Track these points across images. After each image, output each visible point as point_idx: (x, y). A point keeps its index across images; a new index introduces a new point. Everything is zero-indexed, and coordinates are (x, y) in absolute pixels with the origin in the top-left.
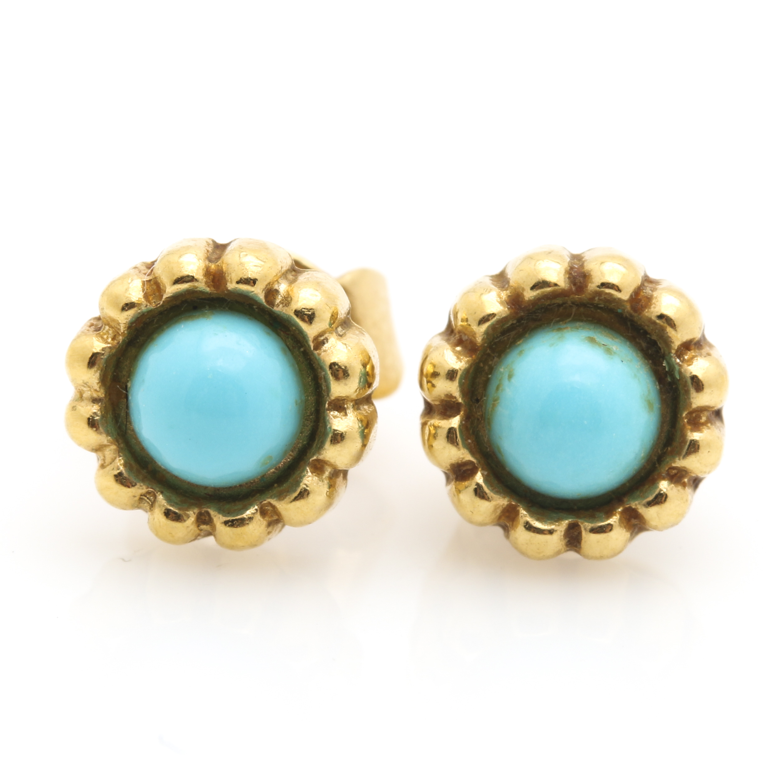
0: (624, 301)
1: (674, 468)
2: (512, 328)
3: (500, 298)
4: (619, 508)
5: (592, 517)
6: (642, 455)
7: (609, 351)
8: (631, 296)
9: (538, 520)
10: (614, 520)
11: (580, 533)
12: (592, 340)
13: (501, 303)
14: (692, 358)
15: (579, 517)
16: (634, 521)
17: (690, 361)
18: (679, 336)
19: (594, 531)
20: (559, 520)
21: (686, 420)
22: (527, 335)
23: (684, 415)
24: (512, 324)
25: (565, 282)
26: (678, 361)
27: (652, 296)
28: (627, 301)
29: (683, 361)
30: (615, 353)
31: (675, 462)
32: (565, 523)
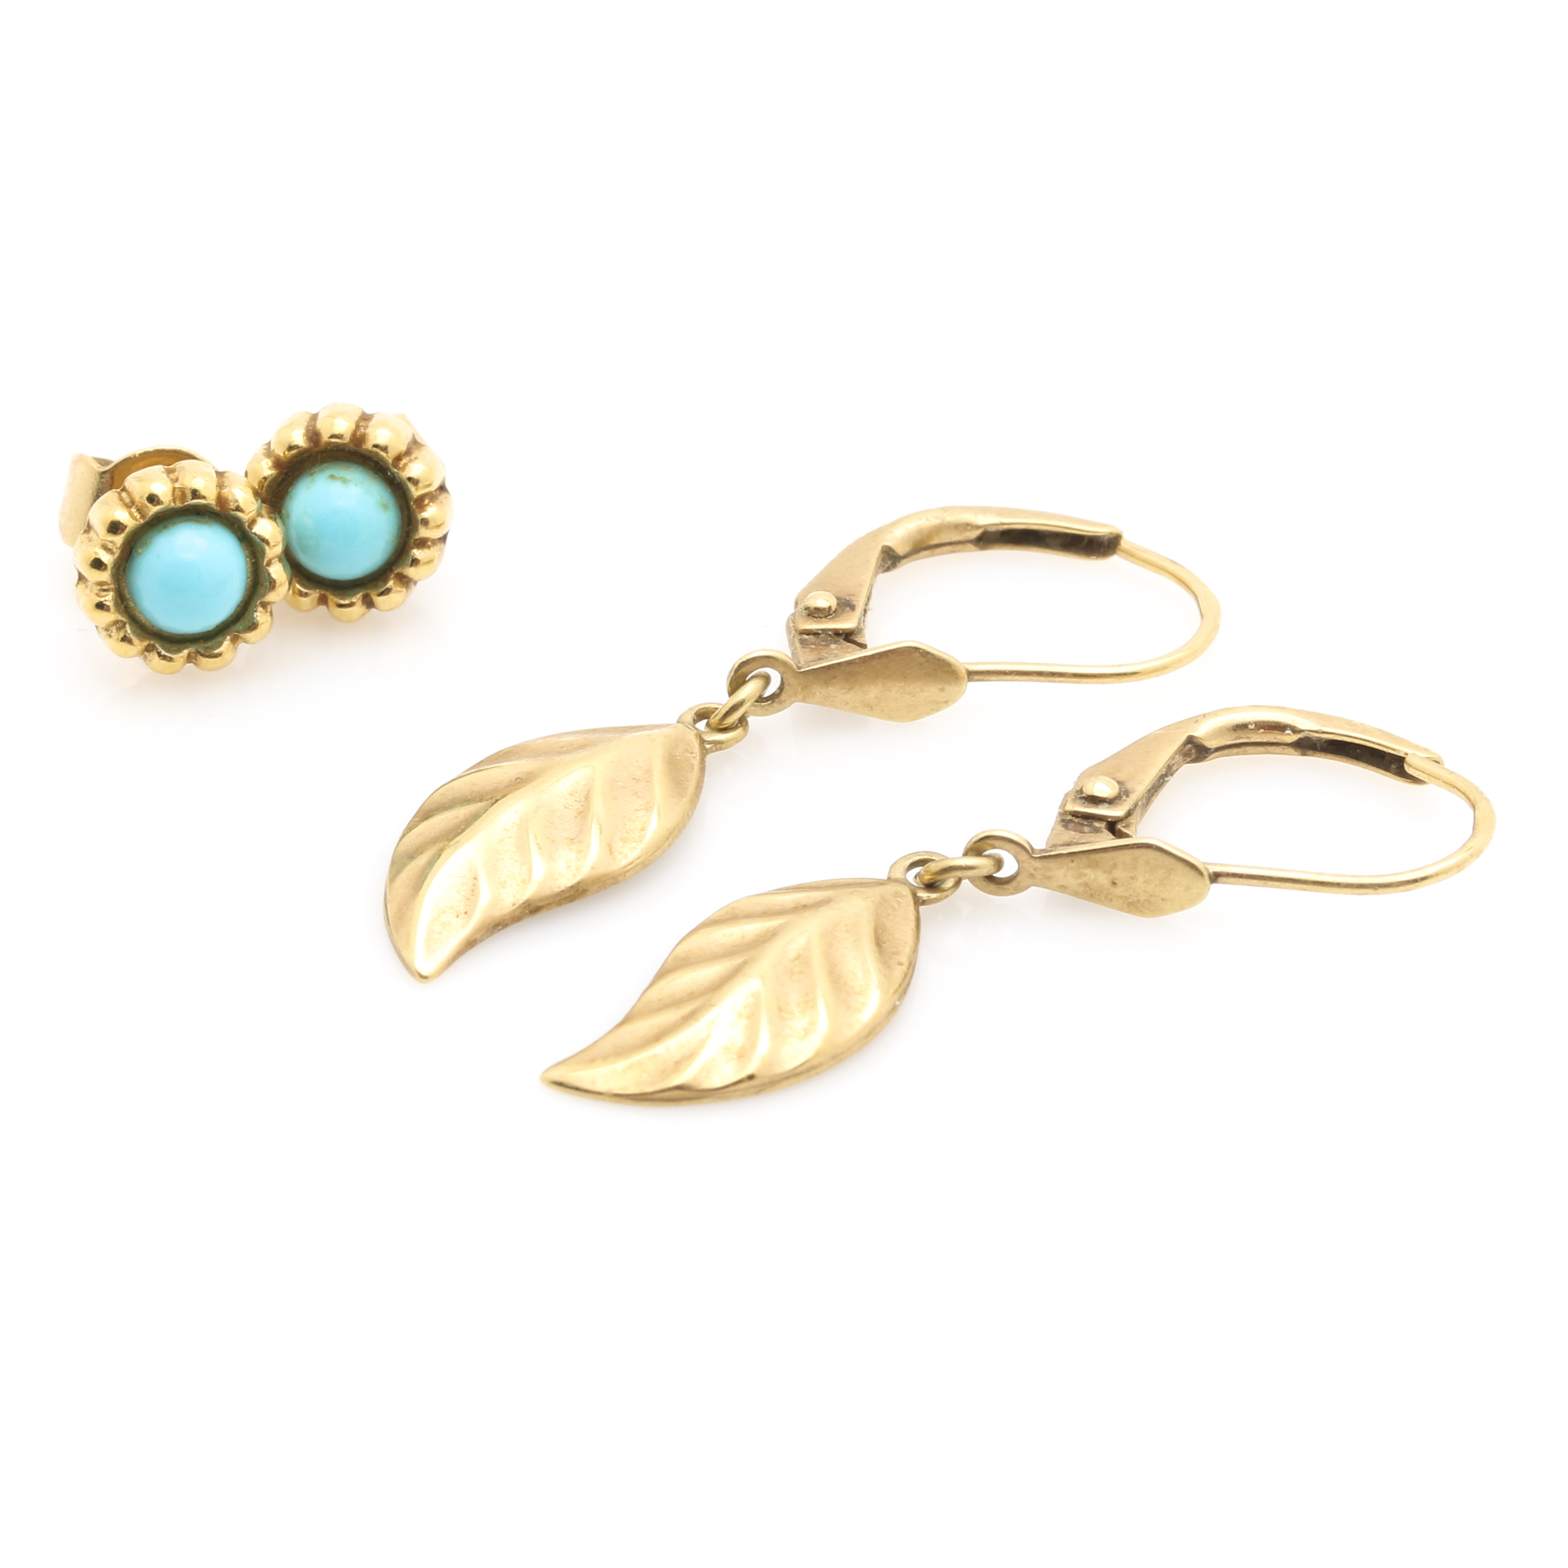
0: (347, 444)
1: (417, 540)
2: (283, 480)
3: (268, 465)
4: (391, 575)
5: (376, 587)
6: (392, 539)
7: (345, 481)
8: (350, 438)
9: (341, 599)
10: (391, 584)
11: (371, 600)
12: (332, 477)
13: (270, 468)
14: (405, 465)
15: (367, 589)
16: (404, 580)
17: (403, 469)
18: (389, 455)
19: (382, 594)
20: (355, 594)
21: (414, 506)
22: (294, 482)
23: (412, 504)
24: (283, 478)
25: (304, 442)
26: (396, 470)
27: (365, 433)
28: (349, 443)
29: (399, 469)
30: (350, 481)
31: (415, 536)
32: (359, 595)
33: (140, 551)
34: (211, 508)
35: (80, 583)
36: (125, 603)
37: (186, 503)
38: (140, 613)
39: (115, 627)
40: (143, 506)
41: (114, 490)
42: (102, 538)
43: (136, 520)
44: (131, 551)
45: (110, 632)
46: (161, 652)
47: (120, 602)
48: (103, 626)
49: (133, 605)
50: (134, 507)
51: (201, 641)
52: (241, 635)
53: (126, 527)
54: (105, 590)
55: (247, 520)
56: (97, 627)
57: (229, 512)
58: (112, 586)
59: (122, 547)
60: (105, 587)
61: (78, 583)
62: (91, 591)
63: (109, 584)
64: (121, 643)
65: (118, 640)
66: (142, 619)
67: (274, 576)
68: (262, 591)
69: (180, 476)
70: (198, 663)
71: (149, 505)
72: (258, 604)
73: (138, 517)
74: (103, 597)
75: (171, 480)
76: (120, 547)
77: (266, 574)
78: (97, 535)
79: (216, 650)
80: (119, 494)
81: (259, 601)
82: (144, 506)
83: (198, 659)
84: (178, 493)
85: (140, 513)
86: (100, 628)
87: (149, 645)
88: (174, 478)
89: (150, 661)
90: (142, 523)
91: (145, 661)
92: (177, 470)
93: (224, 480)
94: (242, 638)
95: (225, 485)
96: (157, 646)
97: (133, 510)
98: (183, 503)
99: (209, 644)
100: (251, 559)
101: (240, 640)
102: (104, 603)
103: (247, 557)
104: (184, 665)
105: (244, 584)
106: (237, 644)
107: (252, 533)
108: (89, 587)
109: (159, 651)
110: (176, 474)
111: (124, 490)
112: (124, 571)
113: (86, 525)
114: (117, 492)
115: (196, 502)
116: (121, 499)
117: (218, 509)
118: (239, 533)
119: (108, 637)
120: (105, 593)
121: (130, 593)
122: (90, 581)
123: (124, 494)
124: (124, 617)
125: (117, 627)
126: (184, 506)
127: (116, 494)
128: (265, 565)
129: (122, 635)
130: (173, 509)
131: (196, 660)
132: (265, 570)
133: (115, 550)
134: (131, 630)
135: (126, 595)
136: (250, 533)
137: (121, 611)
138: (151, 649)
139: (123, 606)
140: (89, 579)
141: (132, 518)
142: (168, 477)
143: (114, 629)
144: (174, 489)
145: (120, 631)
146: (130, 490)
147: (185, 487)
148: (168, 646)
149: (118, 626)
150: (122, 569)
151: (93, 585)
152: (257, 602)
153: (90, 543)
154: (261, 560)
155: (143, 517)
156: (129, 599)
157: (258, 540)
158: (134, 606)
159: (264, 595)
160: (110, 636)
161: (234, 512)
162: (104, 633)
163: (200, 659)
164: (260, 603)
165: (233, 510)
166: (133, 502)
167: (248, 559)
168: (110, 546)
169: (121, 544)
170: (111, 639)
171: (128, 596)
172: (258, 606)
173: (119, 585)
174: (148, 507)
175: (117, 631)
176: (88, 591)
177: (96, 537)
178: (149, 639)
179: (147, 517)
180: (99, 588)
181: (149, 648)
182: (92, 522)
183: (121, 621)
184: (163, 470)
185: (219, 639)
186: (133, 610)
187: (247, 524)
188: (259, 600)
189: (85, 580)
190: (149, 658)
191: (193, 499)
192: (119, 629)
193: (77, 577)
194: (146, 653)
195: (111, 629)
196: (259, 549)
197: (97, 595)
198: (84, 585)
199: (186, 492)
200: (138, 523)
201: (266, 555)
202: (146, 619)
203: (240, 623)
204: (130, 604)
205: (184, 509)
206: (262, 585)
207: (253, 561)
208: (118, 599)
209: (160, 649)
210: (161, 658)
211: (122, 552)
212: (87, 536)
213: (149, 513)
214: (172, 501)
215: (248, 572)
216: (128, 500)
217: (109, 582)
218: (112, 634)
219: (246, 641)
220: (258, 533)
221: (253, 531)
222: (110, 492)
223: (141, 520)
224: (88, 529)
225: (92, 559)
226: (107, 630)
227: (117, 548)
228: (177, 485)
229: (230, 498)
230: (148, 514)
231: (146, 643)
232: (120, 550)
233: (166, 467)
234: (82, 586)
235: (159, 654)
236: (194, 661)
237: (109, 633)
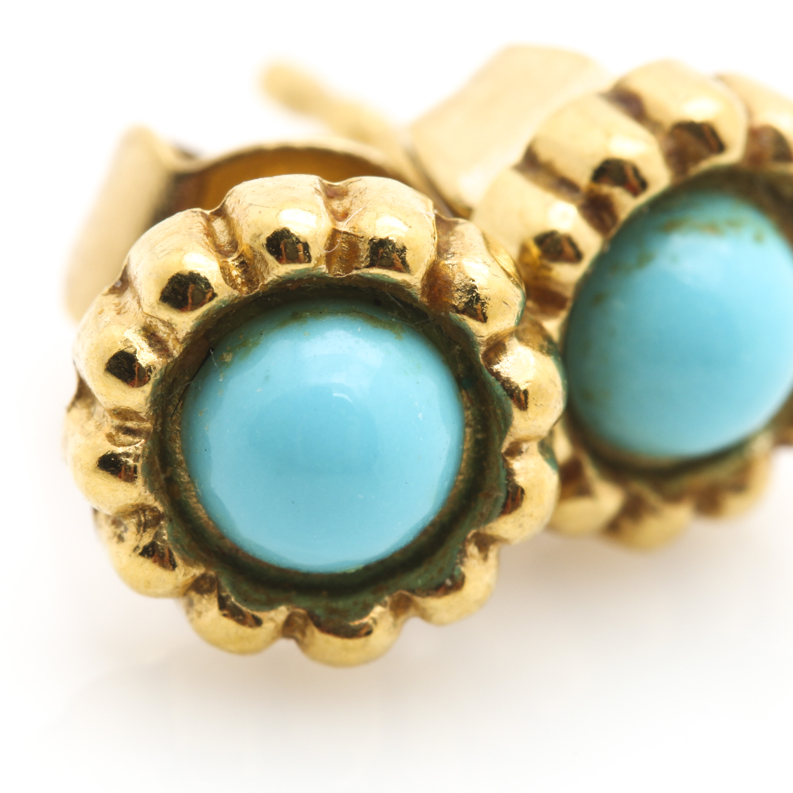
33: (228, 358)
34: (409, 295)
35: (78, 404)
36: (169, 469)
37: (355, 272)
38: (199, 501)
39: (134, 521)
40: (255, 256)
41: (199, 210)
42: (147, 310)
43: (234, 286)
44: (208, 355)
45: (122, 529)
46: (228, 597)
47: (158, 466)
48: (109, 513)
49: (186, 479)
50: (235, 256)
51: (325, 593)
52: (418, 600)
53: (214, 295)
54: (128, 431)
55: (485, 339)
56: (96, 512)
57: (447, 313)
58: (148, 425)
59: (189, 341)
60: (129, 424)
61: (73, 404)
62: (99, 427)
63: (141, 419)
64: (141, 559)
65: (136, 549)
66: (200, 514)
67: (520, 480)
68: (484, 510)
69: (353, 208)
70: (306, 640)
71: (270, 258)
72: (470, 536)
73: (239, 280)
74: (123, 445)
75: (333, 213)
76: (185, 339)
77: (503, 473)
78: (139, 303)
79: (353, 620)
80: (208, 220)
81: (473, 531)
82: (259, 257)
83: (308, 633)
84: (341, 244)
85: (245, 272)
86: (101, 517)
87: (203, 577)
88: (341, 210)
89: (200, 614)
90: (244, 295)
91: (188, 612)
92: (351, 193)
93: (452, 238)
94: (417, 607)
95: (452, 250)
96: (224, 582)
97: (232, 261)
98: (348, 269)
99: (341, 604)
100: (475, 432)
101: (412, 611)
102: (124, 459)
103: (467, 425)
104: (274, 639)
105: (446, 484)
106: (402, 618)
107: (491, 372)
108: (96, 417)
109: (224, 594)
110: (346, 202)
111: (221, 213)
112: (182, 397)
113: (119, 276)
114: (203, 214)
115: (378, 274)
116: (210, 233)
117: (425, 300)
118: (460, 367)
119: (116, 539)
120: (130, 439)
121: (187, 450)
122: (100, 405)
123: (219, 225)
124: (162, 502)
125: (140, 520)
126: (350, 277)
127: (202, 219)
128: (503, 450)
129: (147, 539)
130: (322, 278)
131: (304, 634)
132: (501, 461)
133: (170, 344)
134: (170, 534)
135: (176, 453)
136: (486, 371)
137: (157, 485)
138: (206, 586)
139: (162, 476)
140: (99, 397)
141: (225, 280)
142: (327, 205)
143: (131, 524)
144: (335, 233)
145: (144, 531)
146: (234, 216)
147: (360, 234)
148: (245, 587)
149: (143, 519)
150: (178, 391)
151: (107, 414)
152: (468, 532)
153: (118, 317)
154: (497, 437)
155: (250, 281)
156: (180, 464)
157: (500, 391)
158: (188, 483)
159: (488, 519)
160: (121, 538)
161: (459, 316)
162: (108, 530)
163: (313, 633)
164: (476, 535)
165: (458, 311)
166: (234, 244)
167: (468, 430)
168: (162, 332)
169: (188, 334)
170: (122, 545)
171: (180, 457)
172: (469, 541)
173: (163, 425)
174: (266, 263)
175: (138, 531)
176: (91, 426)
177: (137, 306)
178: (208, 564)
179: (261, 284)
180: (117, 422)
181: (202, 583)
182: (133, 271)
183: (153, 509)
184: (319, 187)
185: (367, 597)
186: (185, 490)
187: (482, 349)
188: (471, 527)
189: (89, 401)
190: (198, 607)
191: (371, 265)
192: (143, 527)
193: (72, 389)
194: (193, 595)
195: (125, 522)
196: (499, 412)
197: (110, 437)
198: (85, 411)
199: (361, 246)
200: (236, 293)
201: (512, 430)
202: (210, 518)
203: (421, 571)
204: (180, 476)
205: (346, 283)
206: (488, 496)
207: (480, 436)
208: (156, 458)
209: (227, 592)
210: (226, 612)
211: (186, 352)
212: (117, 301)
213: (265, 275)
214: (323, 261)
215: (461, 459)
216: (223, 238)
217: (143, 415)
218: (126, 535)
219: (424, 615)
220: (504, 375)
221: (496, 367)
222: (188, 212)
223: (245, 289)
224: (122, 286)
225: (115, 351)
226: (116, 522)
227: (177, 339)
228: (343, 226)
229: (457, 281)
230: (264, 278)
231: (197, 571)
232: (184, 345)
233: (326, 182)
234: (80, 412)
235: (223, 604)
236: (298, 635)
237: (118, 531)
